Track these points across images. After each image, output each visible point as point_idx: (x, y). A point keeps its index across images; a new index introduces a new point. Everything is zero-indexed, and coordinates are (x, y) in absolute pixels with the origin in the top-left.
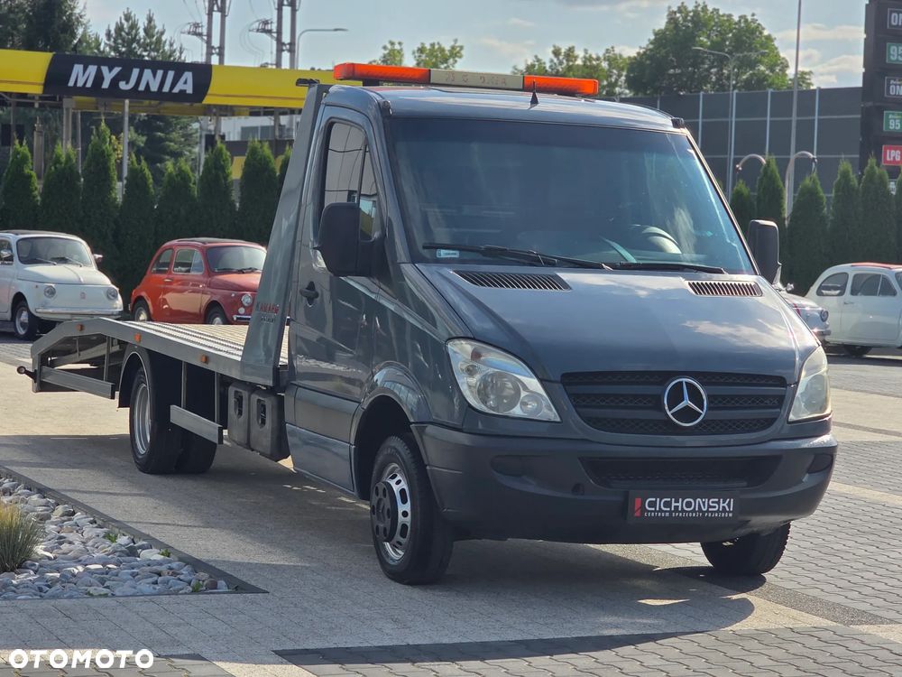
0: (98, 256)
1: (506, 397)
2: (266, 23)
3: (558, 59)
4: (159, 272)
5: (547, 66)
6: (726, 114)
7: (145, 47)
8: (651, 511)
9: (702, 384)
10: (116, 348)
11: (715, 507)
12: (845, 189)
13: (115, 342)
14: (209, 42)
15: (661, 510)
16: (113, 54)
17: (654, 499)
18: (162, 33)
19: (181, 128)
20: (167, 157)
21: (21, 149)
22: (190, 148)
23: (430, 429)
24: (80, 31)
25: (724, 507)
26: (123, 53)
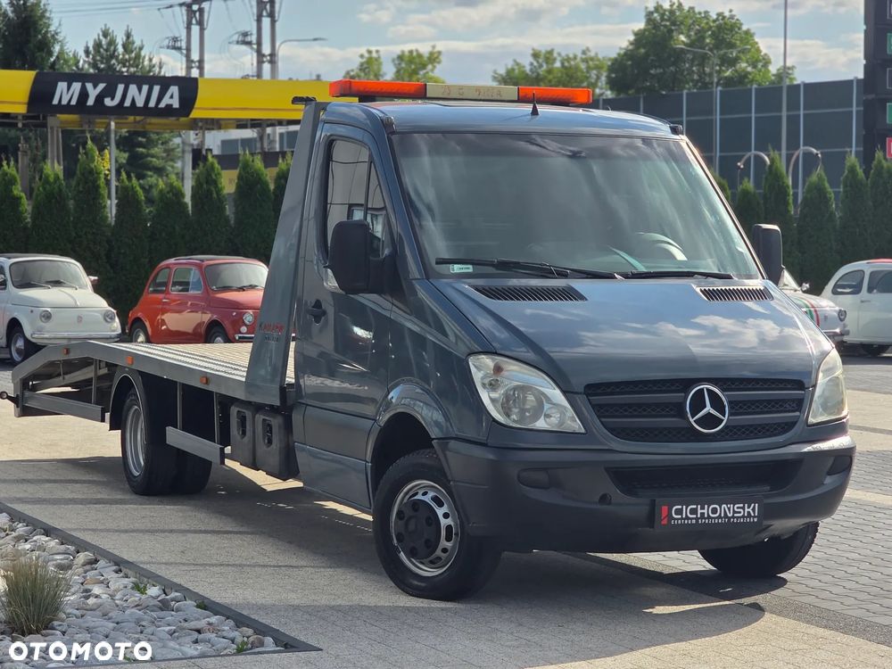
0: (93, 278)
1: (528, 410)
2: (245, 34)
3: (538, 62)
4: (155, 292)
5: (528, 69)
6: (710, 112)
7: (123, 63)
8: (678, 519)
9: (723, 390)
10: (104, 371)
11: (740, 512)
12: (853, 185)
13: (103, 365)
14: (188, 56)
15: (687, 518)
16: (91, 71)
17: (680, 507)
18: (141, 49)
19: (162, 144)
20: (150, 173)
21: (9, 171)
22: (171, 163)
23: (452, 444)
24: (57, 48)
25: (749, 512)
26: (103, 70)
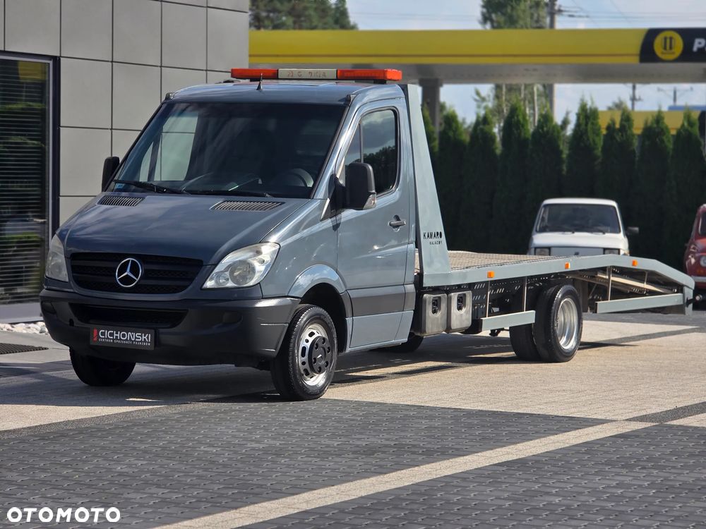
8: (103, 339)
9: (142, 263)
11: (139, 338)
15: (108, 338)
17: (104, 331)
25: (145, 339)
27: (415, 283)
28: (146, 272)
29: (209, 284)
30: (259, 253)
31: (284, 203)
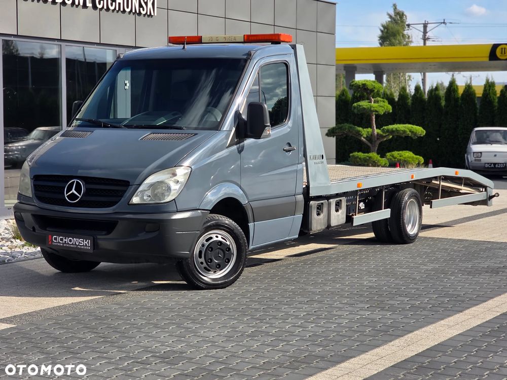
8: (55, 243)
9: (83, 182)
11: (82, 243)
15: (59, 242)
17: (56, 236)
25: (86, 244)
27: (303, 194)
28: (87, 190)
29: (135, 200)
30: (174, 175)
31: (197, 134)
